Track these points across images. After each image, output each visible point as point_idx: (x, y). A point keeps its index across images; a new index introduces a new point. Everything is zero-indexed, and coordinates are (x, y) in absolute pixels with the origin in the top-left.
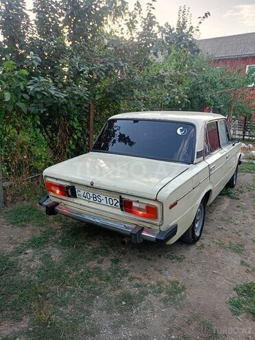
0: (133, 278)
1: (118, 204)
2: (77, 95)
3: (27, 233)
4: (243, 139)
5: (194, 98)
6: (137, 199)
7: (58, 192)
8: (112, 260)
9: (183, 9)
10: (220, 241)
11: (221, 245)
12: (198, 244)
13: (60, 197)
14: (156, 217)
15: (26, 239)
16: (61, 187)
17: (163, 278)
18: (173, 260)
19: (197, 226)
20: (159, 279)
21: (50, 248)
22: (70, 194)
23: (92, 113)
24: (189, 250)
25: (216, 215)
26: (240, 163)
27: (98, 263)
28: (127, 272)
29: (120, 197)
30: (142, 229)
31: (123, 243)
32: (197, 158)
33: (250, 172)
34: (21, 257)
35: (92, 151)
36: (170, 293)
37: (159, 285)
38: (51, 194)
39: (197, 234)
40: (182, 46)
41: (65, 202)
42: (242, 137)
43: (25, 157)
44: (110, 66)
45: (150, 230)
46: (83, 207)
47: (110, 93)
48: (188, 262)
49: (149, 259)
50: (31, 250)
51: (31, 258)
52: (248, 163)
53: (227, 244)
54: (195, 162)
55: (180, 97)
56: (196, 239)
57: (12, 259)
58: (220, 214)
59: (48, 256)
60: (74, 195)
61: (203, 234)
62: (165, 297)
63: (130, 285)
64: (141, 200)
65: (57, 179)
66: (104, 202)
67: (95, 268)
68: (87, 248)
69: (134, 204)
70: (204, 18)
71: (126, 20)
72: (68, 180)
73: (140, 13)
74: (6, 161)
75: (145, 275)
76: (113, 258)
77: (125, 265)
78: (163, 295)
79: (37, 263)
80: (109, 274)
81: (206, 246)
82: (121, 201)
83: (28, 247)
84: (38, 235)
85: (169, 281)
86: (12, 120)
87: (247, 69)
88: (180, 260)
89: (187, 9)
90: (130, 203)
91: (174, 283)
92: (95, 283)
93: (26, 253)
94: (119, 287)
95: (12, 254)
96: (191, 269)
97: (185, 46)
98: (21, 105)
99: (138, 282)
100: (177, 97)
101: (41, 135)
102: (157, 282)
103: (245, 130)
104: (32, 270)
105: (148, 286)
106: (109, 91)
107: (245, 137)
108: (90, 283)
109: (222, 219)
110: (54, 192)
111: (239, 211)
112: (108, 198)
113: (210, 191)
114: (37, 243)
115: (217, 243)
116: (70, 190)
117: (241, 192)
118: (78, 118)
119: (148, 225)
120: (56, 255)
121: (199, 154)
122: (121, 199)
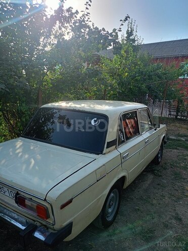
6: (31, 197)
9: (130, 22)
19: (110, 210)
29: (18, 192)
32: (107, 148)
33: (176, 149)
35: (22, 137)
39: (110, 219)
52: (176, 140)
54: (104, 152)
61: (119, 217)
64: (33, 199)
69: (27, 202)
82: (16, 197)
103: (178, 111)
107: (178, 117)
109: (141, 199)
112: (10, 191)
117: (165, 169)
121: (110, 144)
122: (17, 194)
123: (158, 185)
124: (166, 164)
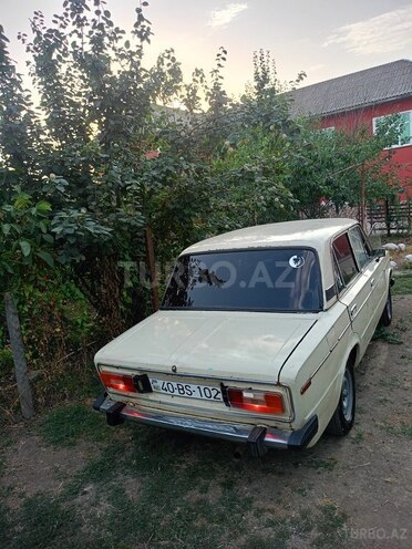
0: (263, 510)
1: (220, 396)
2: (126, 223)
3: (80, 456)
4: (389, 235)
5: (302, 188)
6: (249, 386)
7: (122, 386)
8: (223, 484)
9: (259, 55)
10: (386, 423)
11: (390, 430)
12: (353, 434)
13: (126, 394)
14: (283, 410)
15: (80, 467)
16: (125, 379)
17: (309, 503)
18: (320, 469)
19: (345, 404)
20: (303, 507)
21: (121, 477)
22: (141, 388)
23: (150, 242)
24: (340, 446)
25: (370, 379)
26: (392, 283)
27: (201, 492)
28: (250, 501)
29: (222, 385)
30: (264, 432)
31: (237, 456)
32: (328, 299)
34: (79, 500)
36: (324, 529)
37: (304, 517)
38: (111, 390)
39: (348, 418)
40: (271, 127)
41: (134, 400)
42: (386, 232)
43: (58, 330)
44: (168, 170)
45: (276, 432)
46: (164, 404)
47: (175, 209)
48: (343, 468)
49: (281, 474)
50: (91, 487)
51: (93, 500)
52: (404, 276)
53: (398, 427)
54: (325, 308)
55: (282, 198)
56: (348, 426)
57: (64, 506)
58: (378, 375)
59: (120, 492)
60: (148, 389)
61: (357, 415)
62: (319, 538)
63: (259, 525)
64: (254, 387)
65: (117, 368)
66: (196, 394)
67: (199, 502)
68: (178, 468)
69: (245, 395)
70: (298, 81)
71: (182, 96)
72: (136, 366)
73: (202, 81)
74: (30, 342)
75: (279, 502)
76: (223, 480)
77: (245, 490)
78: (315, 534)
79: (105, 508)
80: (223, 508)
81: (365, 436)
82: (224, 392)
83: (86, 482)
84: (98, 456)
85: (319, 508)
86: (32, 278)
87: (375, 128)
88: (329, 466)
89: (265, 54)
90: (239, 393)
91: (328, 510)
92: (203, 529)
93: (85, 493)
94: (242, 531)
95: (64, 498)
96: (350, 481)
97: (277, 127)
98: (44, 255)
99: (270, 516)
100: (277, 199)
101: (78, 292)
102: (301, 512)
103: (389, 220)
104: (99, 521)
105: (288, 520)
106: (172, 207)
107: (392, 231)
108: (195, 530)
109: (382, 384)
110: (117, 388)
111: (406, 364)
112: (202, 388)
113: (357, 346)
114: (98, 472)
115: (382, 428)
116: (140, 382)
117: (404, 330)
118: (130, 255)
119: (273, 424)
120: (133, 487)
121: (330, 294)
122: (223, 388)
123: (403, 357)
124: (401, 321)
